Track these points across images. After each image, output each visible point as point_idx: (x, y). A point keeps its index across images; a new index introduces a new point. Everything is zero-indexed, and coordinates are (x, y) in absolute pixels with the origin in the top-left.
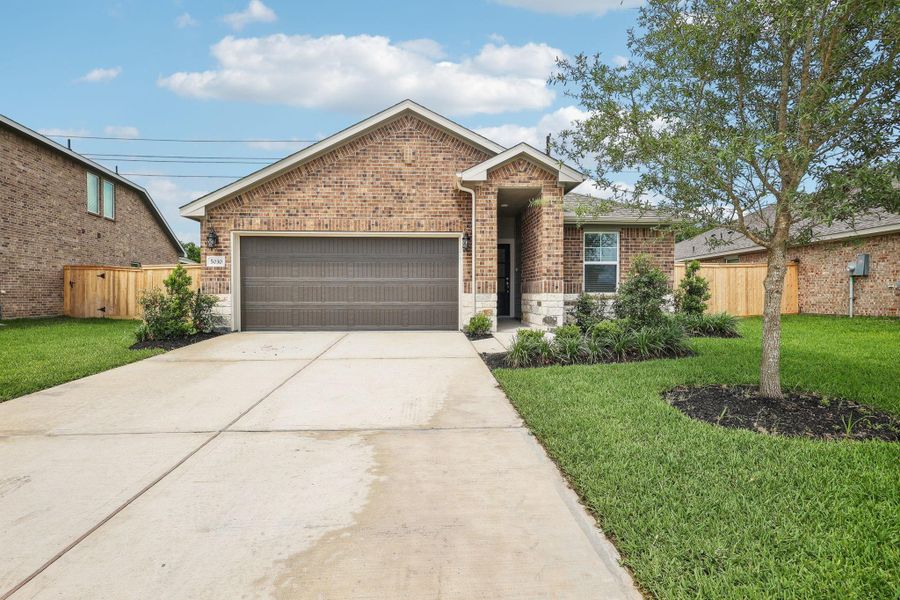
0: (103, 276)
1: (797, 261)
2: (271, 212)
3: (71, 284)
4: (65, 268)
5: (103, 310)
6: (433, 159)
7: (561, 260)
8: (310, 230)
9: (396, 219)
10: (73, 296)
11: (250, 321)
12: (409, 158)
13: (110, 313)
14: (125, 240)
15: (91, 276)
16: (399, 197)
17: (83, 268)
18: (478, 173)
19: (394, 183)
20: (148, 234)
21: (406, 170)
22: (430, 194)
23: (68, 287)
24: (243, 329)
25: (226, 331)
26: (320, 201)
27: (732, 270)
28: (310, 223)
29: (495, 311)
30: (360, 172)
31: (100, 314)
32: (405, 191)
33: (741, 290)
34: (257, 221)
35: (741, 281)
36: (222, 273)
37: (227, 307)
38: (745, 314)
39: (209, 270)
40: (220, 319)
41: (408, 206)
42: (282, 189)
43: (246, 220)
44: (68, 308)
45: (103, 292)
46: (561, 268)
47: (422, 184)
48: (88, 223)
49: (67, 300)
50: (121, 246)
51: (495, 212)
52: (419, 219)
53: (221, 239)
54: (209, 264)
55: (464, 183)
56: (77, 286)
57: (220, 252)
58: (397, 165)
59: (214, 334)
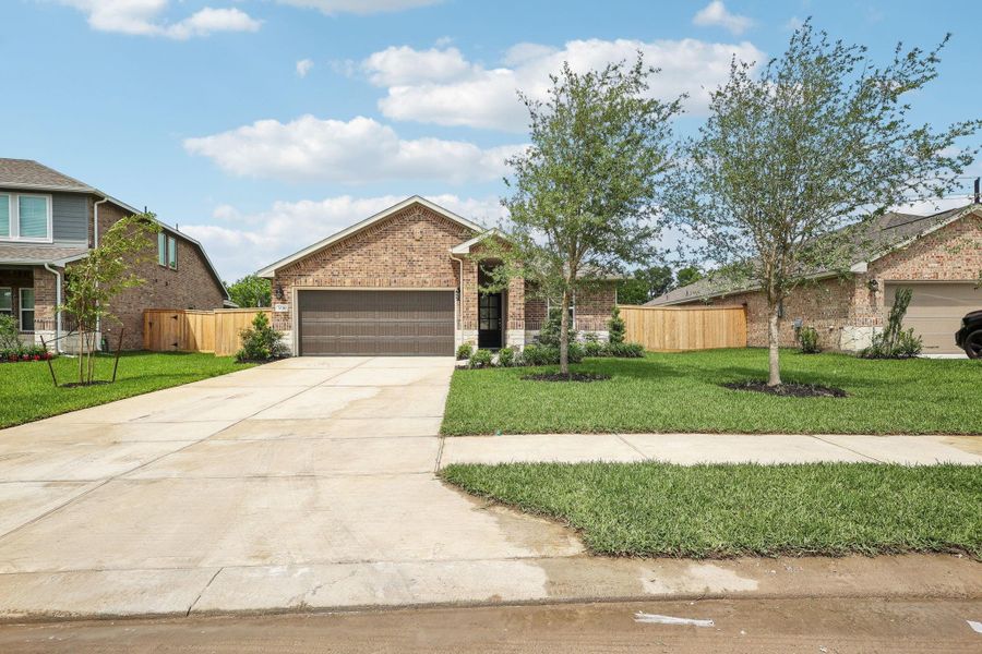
0: (176, 318)
1: (745, 305)
2: (320, 274)
3: (151, 324)
4: (145, 311)
5: (176, 345)
6: (435, 236)
7: (523, 307)
8: (348, 286)
9: (409, 278)
10: (152, 335)
11: (304, 349)
12: (418, 236)
13: (181, 347)
14: (184, 287)
15: (166, 317)
16: (411, 262)
17: (160, 311)
18: (463, 249)
19: (407, 253)
20: (200, 281)
21: (415, 243)
22: (433, 261)
23: (148, 326)
24: (300, 355)
25: (289, 356)
26: (354, 266)
27: (691, 312)
28: (348, 281)
29: (477, 342)
30: (383, 245)
31: (173, 348)
32: (415, 258)
33: (699, 328)
34: (310, 280)
35: (699, 321)
36: (286, 316)
37: (289, 339)
38: (702, 347)
39: (277, 314)
40: (284, 348)
41: (417, 269)
42: (328, 257)
43: (303, 279)
44: (148, 343)
45: (176, 331)
46: (522, 312)
47: (427, 253)
48: (160, 274)
49: (147, 337)
50: (181, 292)
51: (476, 275)
52: (426, 279)
53: (285, 293)
54: (277, 310)
55: (454, 255)
56: (154, 326)
57: (284, 302)
58: (409, 241)
59: (282, 357)
